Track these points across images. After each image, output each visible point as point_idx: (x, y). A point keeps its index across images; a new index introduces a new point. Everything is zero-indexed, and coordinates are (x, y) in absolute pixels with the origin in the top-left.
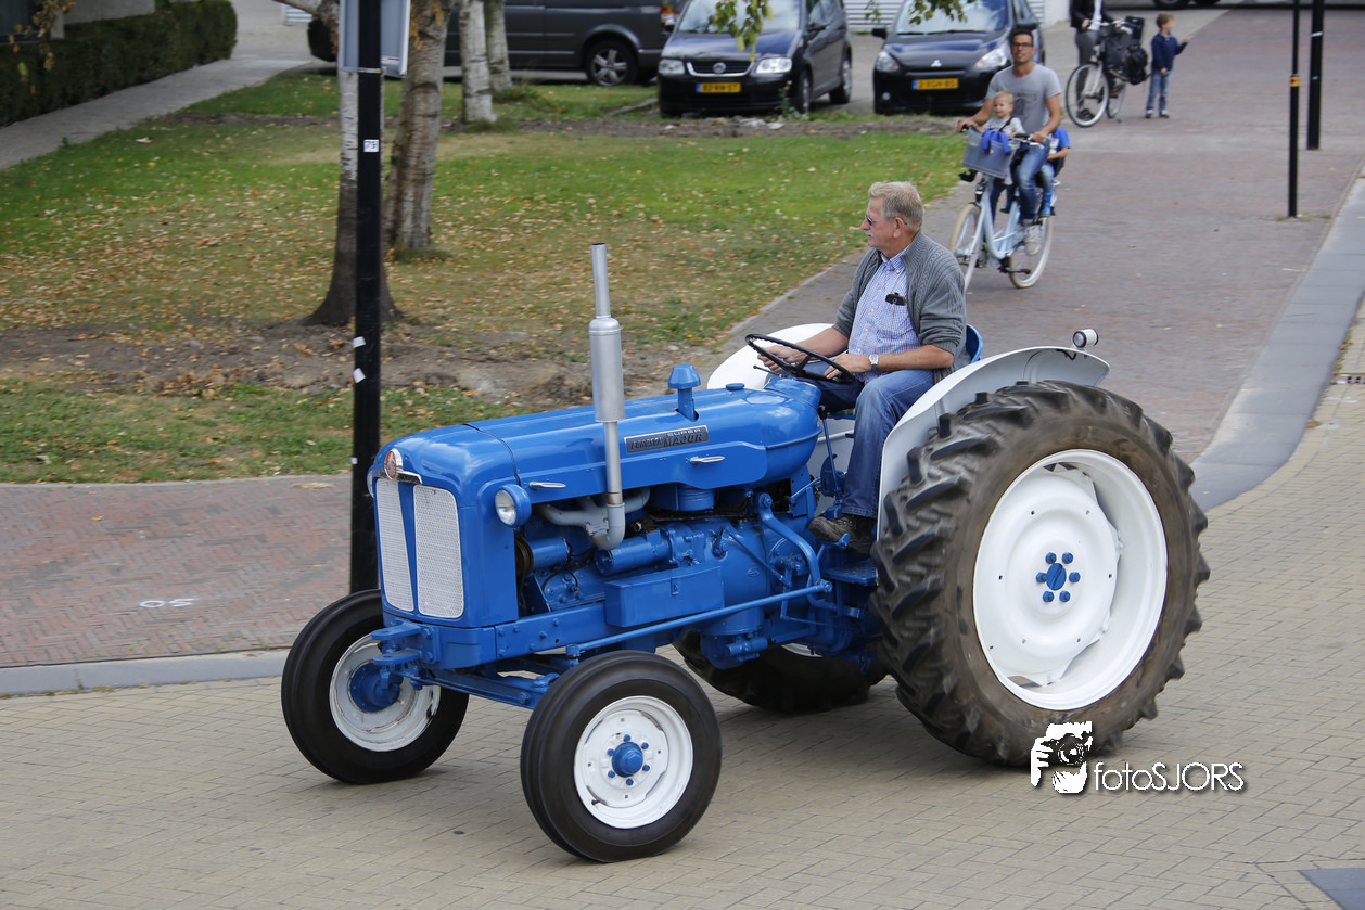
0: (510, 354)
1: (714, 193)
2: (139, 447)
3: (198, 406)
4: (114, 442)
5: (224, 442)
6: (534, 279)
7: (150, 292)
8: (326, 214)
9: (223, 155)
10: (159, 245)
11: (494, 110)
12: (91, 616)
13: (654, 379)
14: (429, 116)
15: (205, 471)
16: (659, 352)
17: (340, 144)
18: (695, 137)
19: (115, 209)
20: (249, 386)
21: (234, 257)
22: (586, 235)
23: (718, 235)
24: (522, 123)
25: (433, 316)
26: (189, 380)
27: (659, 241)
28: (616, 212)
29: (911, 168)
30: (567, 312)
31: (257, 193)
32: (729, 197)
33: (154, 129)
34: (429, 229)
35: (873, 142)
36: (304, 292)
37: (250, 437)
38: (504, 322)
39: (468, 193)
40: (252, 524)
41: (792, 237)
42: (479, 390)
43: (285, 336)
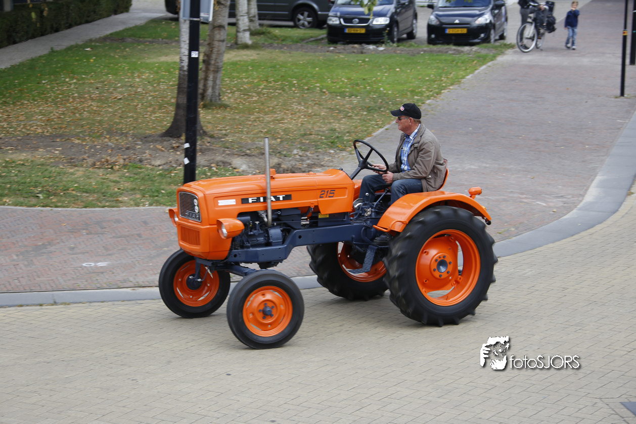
0: (256, 152)
1: (352, 80)
2: (84, 192)
3: (111, 173)
4: (72, 189)
5: (123, 190)
6: (267, 118)
7: (90, 120)
8: (172, 86)
9: (125, 57)
10: (94, 98)
11: (251, 39)
12: (60, 269)
13: (322, 166)
14: (221, 41)
15: (114, 204)
16: (325, 153)
17: (179, 53)
18: (343, 54)
19: (75, 81)
20: (135, 165)
21: (129, 104)
22: (292, 98)
23: (353, 99)
24: (263, 45)
25: (221, 134)
26: (107, 161)
27: (326, 101)
28: (306, 88)
29: (444, 70)
30: (282, 133)
31: (140, 75)
32: (359, 82)
33: (93, 44)
34: (219, 94)
35: (427, 57)
36: (161, 121)
37: (135, 188)
38: (253, 138)
39: (238, 77)
40: (135, 229)
41: (388, 101)
42: (241, 169)
43: (152, 142)
